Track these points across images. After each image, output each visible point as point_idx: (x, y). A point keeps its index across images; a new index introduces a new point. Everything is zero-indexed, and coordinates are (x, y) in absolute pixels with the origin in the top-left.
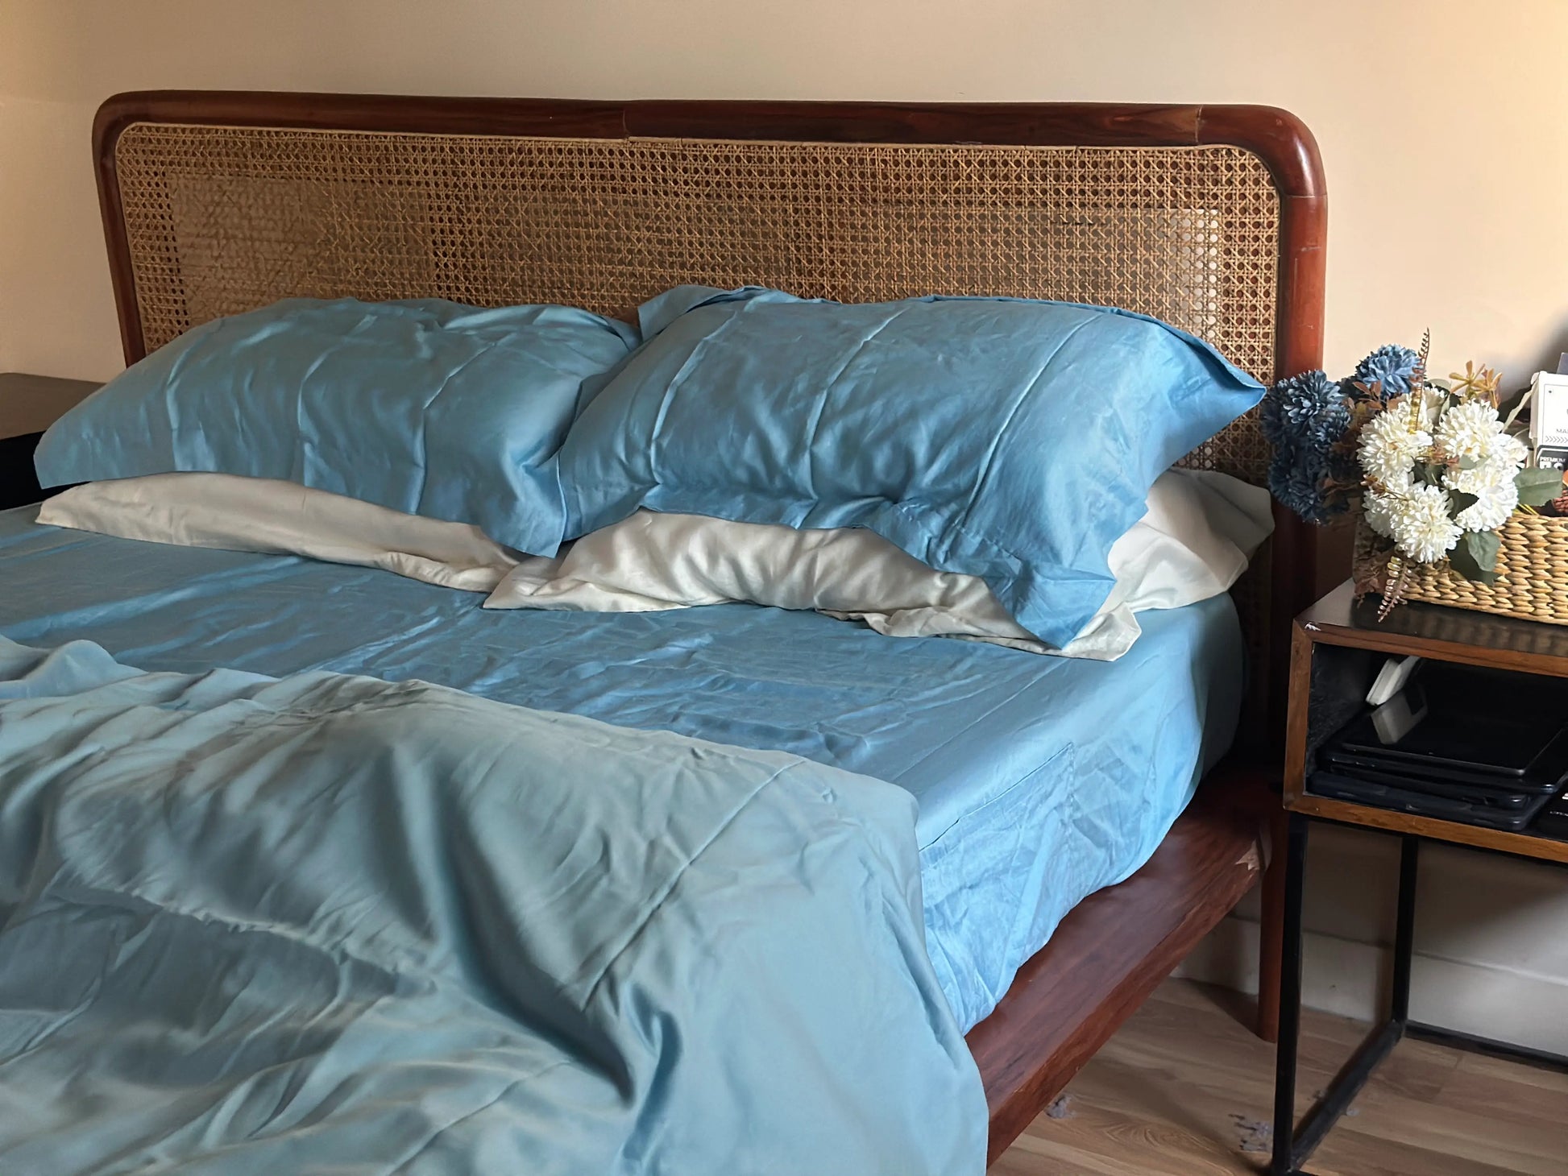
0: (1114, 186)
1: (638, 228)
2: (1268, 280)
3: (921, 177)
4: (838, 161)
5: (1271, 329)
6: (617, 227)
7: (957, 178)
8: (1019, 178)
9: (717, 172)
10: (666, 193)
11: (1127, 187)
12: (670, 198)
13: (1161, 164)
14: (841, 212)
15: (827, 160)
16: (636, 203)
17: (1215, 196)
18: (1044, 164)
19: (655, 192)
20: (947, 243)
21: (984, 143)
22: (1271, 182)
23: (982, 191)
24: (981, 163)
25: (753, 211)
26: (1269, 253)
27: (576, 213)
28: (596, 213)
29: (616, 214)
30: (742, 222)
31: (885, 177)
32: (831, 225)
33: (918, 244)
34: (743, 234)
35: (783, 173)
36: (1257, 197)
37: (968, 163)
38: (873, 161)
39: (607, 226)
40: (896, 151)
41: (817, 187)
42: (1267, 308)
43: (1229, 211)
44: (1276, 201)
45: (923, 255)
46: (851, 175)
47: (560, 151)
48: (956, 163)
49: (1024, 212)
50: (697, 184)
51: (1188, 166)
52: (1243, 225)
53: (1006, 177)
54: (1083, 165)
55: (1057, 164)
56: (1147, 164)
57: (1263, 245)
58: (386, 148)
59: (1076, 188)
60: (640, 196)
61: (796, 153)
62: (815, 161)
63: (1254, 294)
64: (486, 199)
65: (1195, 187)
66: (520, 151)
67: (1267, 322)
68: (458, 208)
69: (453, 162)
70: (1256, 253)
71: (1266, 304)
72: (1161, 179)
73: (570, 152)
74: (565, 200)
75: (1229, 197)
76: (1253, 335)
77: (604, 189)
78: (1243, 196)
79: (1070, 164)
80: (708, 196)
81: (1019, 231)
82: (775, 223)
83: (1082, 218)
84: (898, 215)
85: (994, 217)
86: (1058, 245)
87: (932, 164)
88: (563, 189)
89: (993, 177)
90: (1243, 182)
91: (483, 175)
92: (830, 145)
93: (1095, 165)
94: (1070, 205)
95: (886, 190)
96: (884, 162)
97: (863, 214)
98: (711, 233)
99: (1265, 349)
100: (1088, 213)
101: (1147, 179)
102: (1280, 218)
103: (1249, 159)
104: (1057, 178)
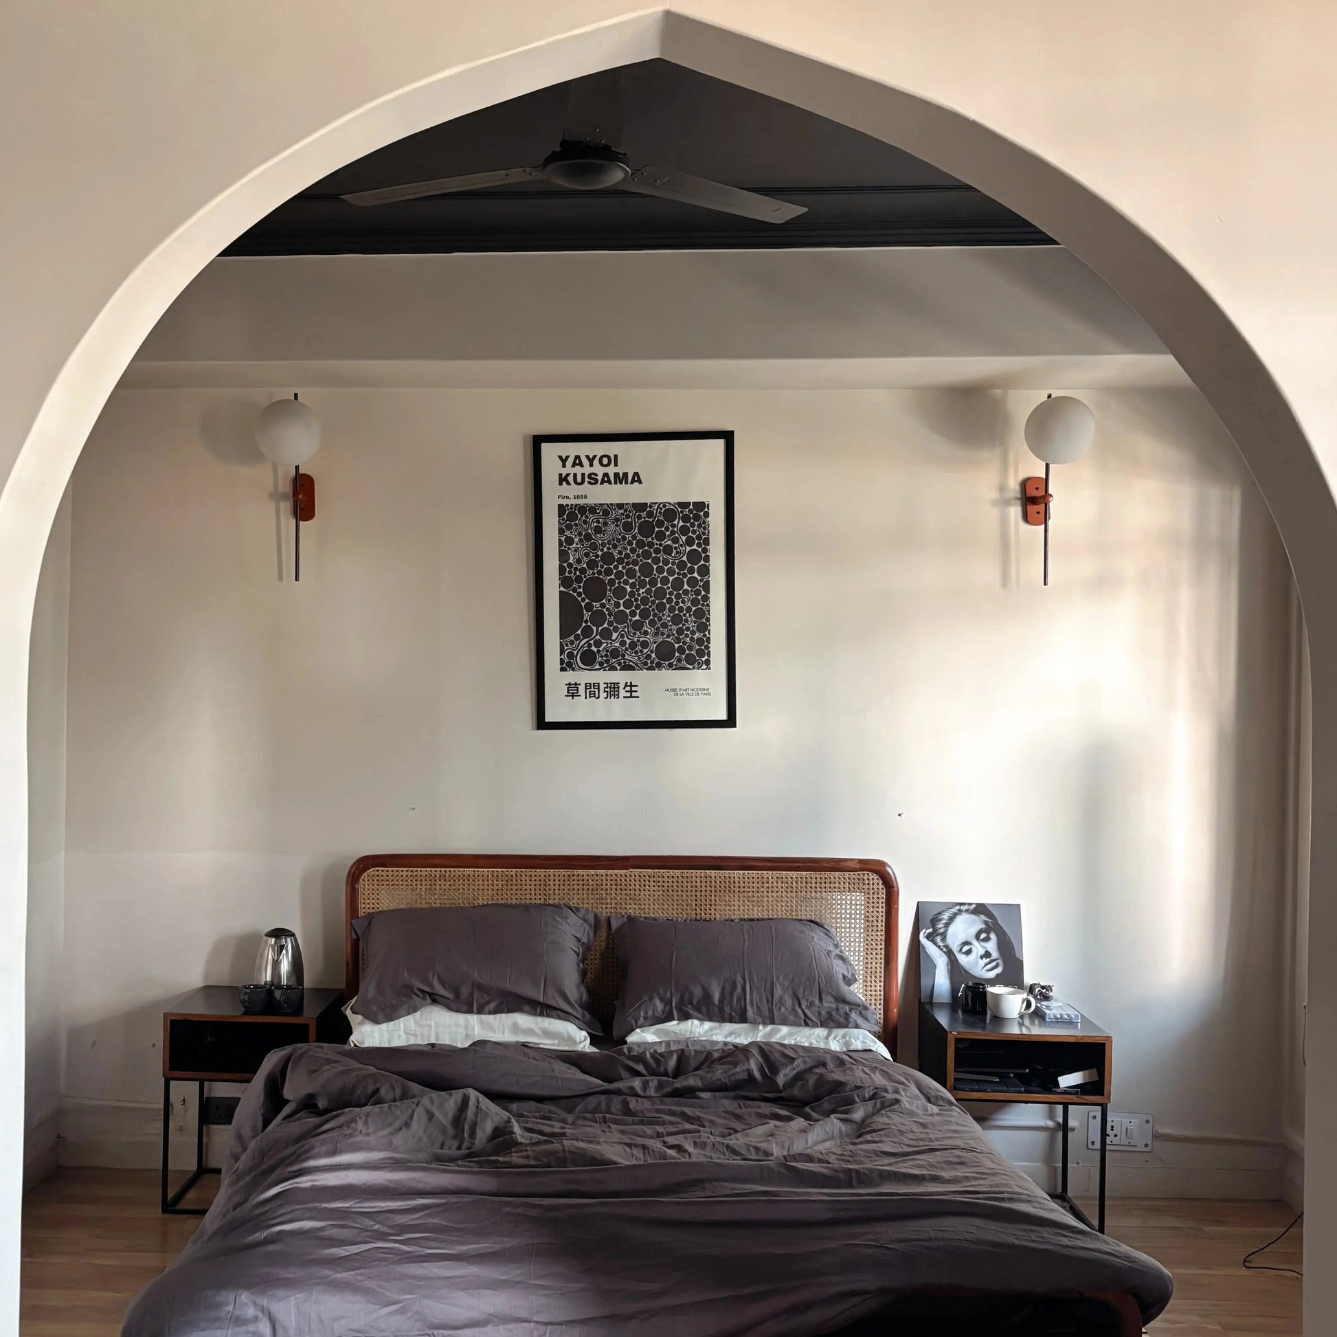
0: (827, 885)
1: (630, 904)
2: (882, 916)
3: (753, 883)
4: (720, 877)
5: (883, 933)
6: (621, 904)
7: (768, 883)
8: (792, 883)
9: (668, 882)
10: (644, 890)
11: (833, 886)
12: (646, 892)
13: (844, 878)
14: (720, 896)
15: (715, 877)
16: (630, 894)
17: (864, 889)
18: (802, 878)
19: (640, 890)
20: (763, 906)
21: (779, 871)
22: (882, 884)
23: (777, 887)
24: (777, 878)
25: (682, 896)
26: (882, 907)
27: (602, 899)
28: (611, 899)
29: (621, 899)
30: (677, 900)
31: (739, 883)
32: (715, 901)
33: (751, 907)
34: (677, 905)
35: (696, 882)
36: (878, 889)
37: (772, 878)
38: (734, 878)
39: (616, 904)
40: (744, 873)
41: (711, 887)
42: (882, 926)
43: (868, 893)
44: (884, 891)
45: (754, 911)
46: (725, 882)
47: (597, 875)
48: (768, 878)
49: (793, 895)
50: (659, 886)
51: (854, 879)
52: (873, 898)
53: (787, 883)
54: (816, 878)
55: (807, 878)
56: (840, 878)
57: (880, 905)
58: (512, 876)
59: (813, 886)
60: (632, 892)
61: (702, 875)
62: (711, 877)
63: (877, 921)
64: (559, 894)
65: (857, 885)
66: (578, 875)
67: (882, 930)
68: (545, 899)
69: (545, 880)
70: (878, 907)
71: (881, 925)
72: (844, 883)
73: (602, 875)
74: (597, 894)
75: (868, 889)
76: (877, 935)
77: (616, 889)
78: (873, 889)
79: (811, 878)
80: (663, 891)
81: (792, 901)
82: (691, 900)
83: (815, 896)
84: (744, 896)
85: (782, 897)
86: (806, 906)
87: (758, 878)
88: (597, 890)
89: (782, 882)
90: (873, 884)
91: (559, 885)
92: (717, 871)
93: (821, 878)
94: (811, 892)
95: (739, 887)
96: (739, 878)
97: (729, 896)
98: (663, 905)
99: (881, 940)
100: (818, 895)
101: (840, 883)
102: (886, 895)
103: (875, 876)
104: (806, 883)
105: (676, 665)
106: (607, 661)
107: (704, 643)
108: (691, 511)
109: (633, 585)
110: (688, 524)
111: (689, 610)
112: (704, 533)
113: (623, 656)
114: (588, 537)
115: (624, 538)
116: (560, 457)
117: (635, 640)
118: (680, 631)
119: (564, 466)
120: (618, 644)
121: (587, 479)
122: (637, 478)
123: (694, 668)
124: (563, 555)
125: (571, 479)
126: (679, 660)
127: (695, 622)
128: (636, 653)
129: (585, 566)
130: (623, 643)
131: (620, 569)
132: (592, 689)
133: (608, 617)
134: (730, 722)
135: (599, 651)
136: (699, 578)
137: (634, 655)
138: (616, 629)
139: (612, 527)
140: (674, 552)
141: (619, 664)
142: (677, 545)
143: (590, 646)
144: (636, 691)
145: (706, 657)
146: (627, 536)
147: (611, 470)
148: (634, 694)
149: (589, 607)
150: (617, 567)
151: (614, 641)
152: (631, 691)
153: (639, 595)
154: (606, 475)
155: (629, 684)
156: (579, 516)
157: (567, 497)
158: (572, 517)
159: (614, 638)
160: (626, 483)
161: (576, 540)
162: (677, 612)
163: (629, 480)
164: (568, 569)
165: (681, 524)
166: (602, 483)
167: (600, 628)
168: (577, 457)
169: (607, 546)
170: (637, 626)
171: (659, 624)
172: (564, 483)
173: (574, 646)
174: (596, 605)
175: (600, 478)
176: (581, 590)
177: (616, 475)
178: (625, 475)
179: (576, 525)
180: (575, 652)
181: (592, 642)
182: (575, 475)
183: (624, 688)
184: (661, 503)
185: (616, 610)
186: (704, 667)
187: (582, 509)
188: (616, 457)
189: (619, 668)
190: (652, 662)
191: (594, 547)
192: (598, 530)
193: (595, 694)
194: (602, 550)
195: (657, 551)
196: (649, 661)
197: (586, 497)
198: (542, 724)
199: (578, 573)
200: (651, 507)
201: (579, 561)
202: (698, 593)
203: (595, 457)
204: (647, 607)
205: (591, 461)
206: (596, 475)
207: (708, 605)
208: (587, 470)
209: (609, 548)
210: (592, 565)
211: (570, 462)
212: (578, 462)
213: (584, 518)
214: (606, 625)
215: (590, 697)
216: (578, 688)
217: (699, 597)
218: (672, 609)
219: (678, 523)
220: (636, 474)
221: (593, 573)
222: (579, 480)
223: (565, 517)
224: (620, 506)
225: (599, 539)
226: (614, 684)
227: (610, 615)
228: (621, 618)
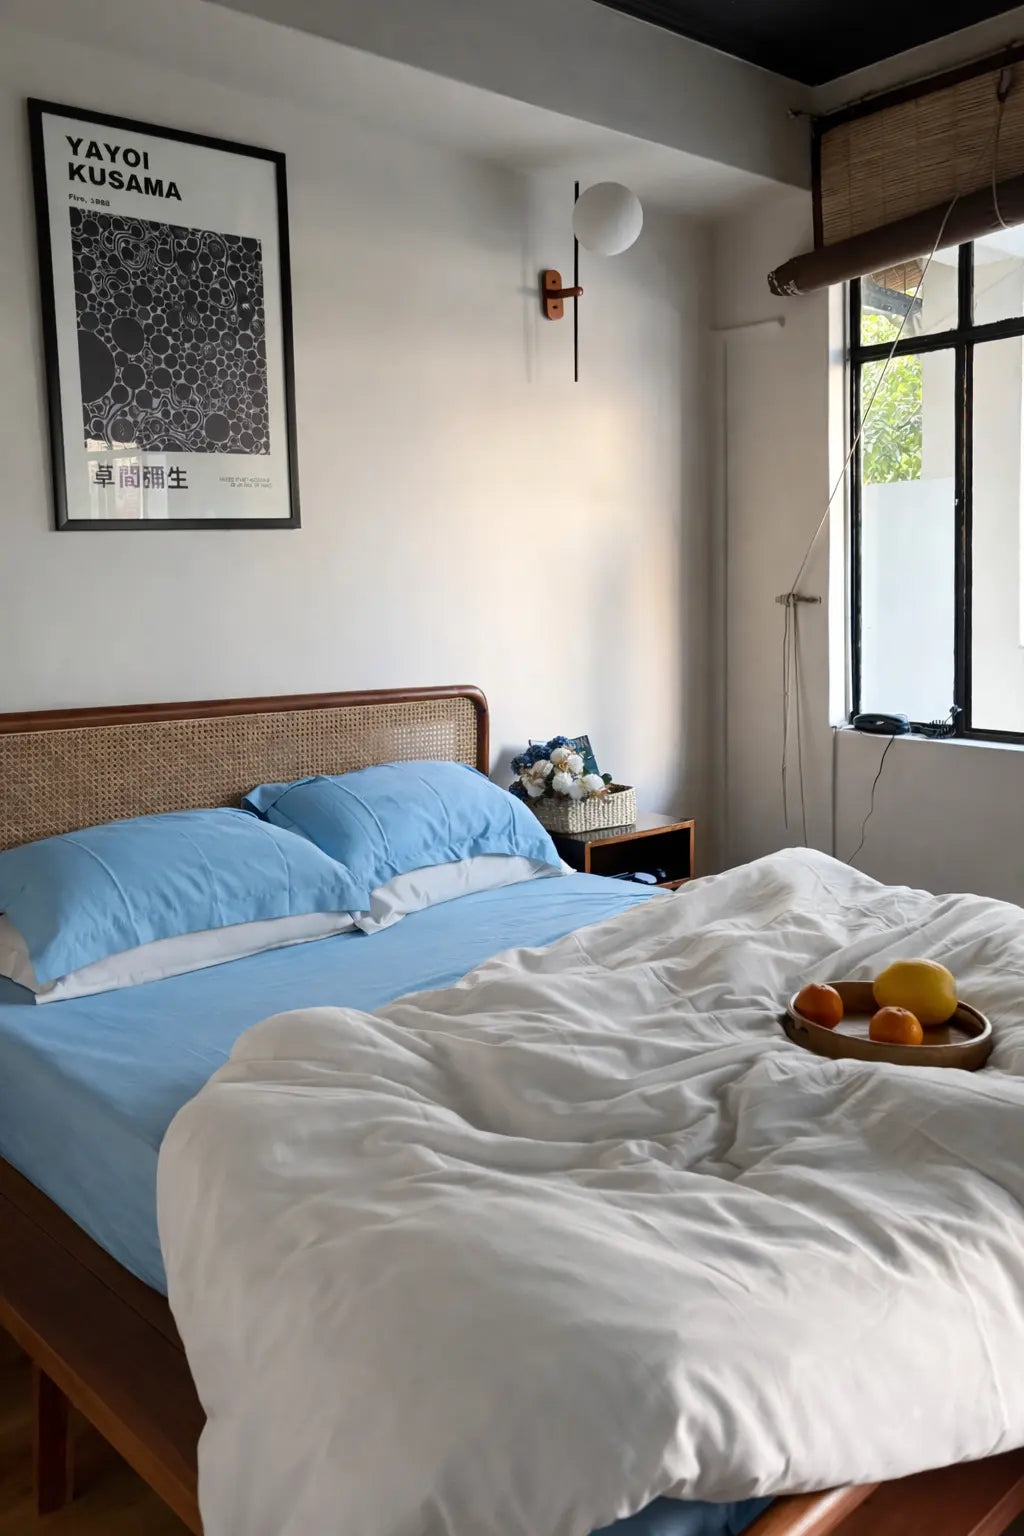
105: (230, 447)
106: (148, 437)
107: (262, 418)
108: (240, 249)
109: (175, 337)
110: (238, 265)
111: (243, 376)
112: (257, 280)
113: (167, 430)
114: (114, 261)
115: (162, 271)
116: (69, 139)
117: (182, 410)
118: (234, 403)
119: (75, 152)
120: (159, 415)
121: (108, 179)
122: (174, 191)
123: (252, 452)
124: (81, 283)
125: (85, 172)
126: (234, 441)
127: (251, 393)
128: (183, 428)
129: (112, 301)
130: (166, 414)
131: (159, 312)
132: (129, 474)
133: (146, 377)
134: (292, 522)
135: (136, 423)
136: (253, 337)
137: (179, 430)
138: (157, 394)
139: (144, 252)
140: (223, 299)
141: (163, 442)
142: (226, 291)
143: (124, 414)
144: (184, 480)
145: (265, 439)
146: (166, 269)
147: (141, 173)
148: (182, 483)
149: (121, 360)
150: (154, 309)
151: (153, 409)
152: (178, 479)
153: (184, 350)
154: (133, 177)
155: (175, 469)
156: (101, 230)
157: (82, 199)
158: (90, 228)
159: (155, 405)
160: (161, 194)
161: (99, 263)
162: (229, 378)
163: (165, 193)
164: (89, 303)
165: (230, 263)
166: (129, 188)
167: (137, 391)
168: (93, 145)
169: (141, 278)
170: (183, 391)
171: (209, 392)
172: (76, 177)
173: (102, 413)
174: (132, 357)
175: (125, 180)
176: (110, 334)
177: (148, 181)
178: (159, 183)
179: (96, 241)
180: (105, 422)
181: (127, 409)
182: (91, 170)
183: (170, 475)
184: (205, 232)
185: (156, 368)
186: (263, 451)
187: (106, 221)
188: (146, 155)
189: (162, 447)
190: (202, 442)
191: (123, 276)
192: (127, 254)
193: (133, 482)
194: (134, 283)
195: (203, 295)
196: (198, 440)
197: (108, 204)
198: (60, 521)
199: (103, 311)
200: (193, 234)
201: (103, 293)
202: (252, 355)
203: (117, 149)
204: (194, 367)
205: (113, 154)
206: (120, 175)
207: (264, 373)
208: (109, 167)
209: (142, 281)
210: (122, 301)
211: (83, 149)
212: (93, 151)
213: (106, 234)
214: (143, 387)
215: (126, 485)
216: (110, 472)
217: (254, 362)
218: (223, 374)
219: (227, 260)
220: (172, 185)
221: (124, 314)
222: (98, 177)
223: (81, 226)
224: (155, 226)
225: (130, 266)
226: (157, 468)
227: (149, 374)
228: (162, 379)
